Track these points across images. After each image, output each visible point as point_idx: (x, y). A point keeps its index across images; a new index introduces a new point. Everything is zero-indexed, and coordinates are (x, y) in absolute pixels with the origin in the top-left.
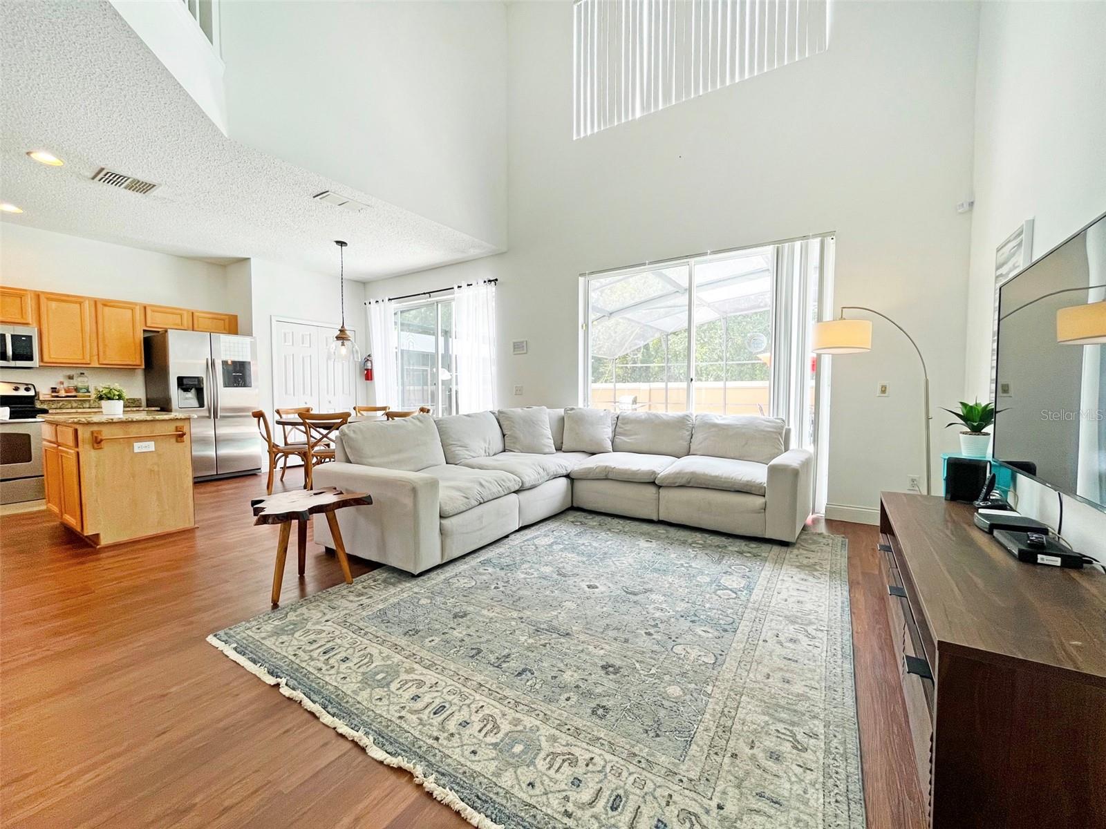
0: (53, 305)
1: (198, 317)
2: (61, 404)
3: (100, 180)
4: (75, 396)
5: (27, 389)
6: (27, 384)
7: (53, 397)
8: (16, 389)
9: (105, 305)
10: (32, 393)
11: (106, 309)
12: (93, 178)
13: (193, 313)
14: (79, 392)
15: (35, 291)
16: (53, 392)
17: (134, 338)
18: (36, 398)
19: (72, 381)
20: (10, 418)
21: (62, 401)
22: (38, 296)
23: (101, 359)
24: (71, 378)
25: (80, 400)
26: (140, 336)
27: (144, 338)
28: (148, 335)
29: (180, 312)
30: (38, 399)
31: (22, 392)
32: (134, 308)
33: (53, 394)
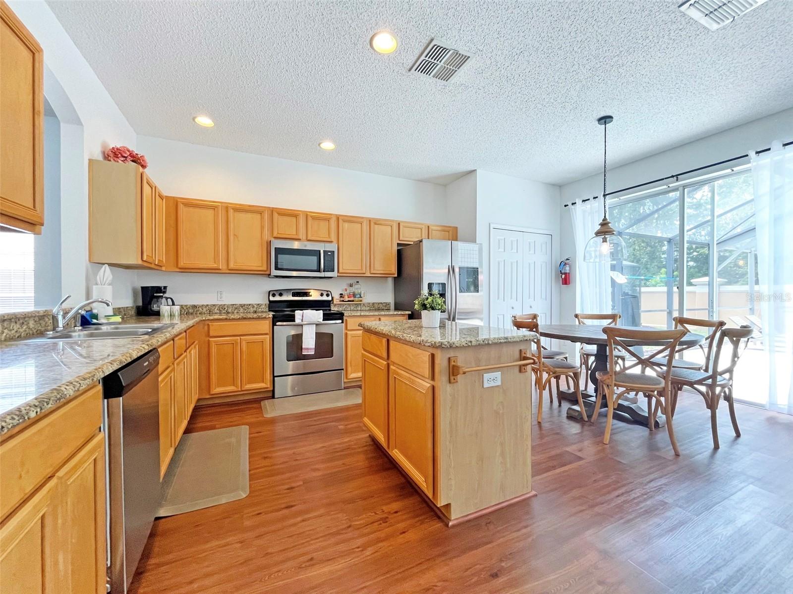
0: (346, 225)
1: (432, 230)
2: (345, 307)
3: (416, 70)
4: (353, 301)
5: (328, 295)
6: (327, 291)
7: (341, 301)
8: (322, 295)
9: (375, 224)
10: (330, 298)
11: (376, 226)
12: (410, 70)
13: (428, 227)
14: (356, 297)
15: (336, 215)
16: (341, 297)
17: (392, 249)
18: (332, 302)
19: (351, 288)
20: (323, 320)
21: (345, 304)
22: (338, 218)
23: (372, 269)
24: (351, 285)
25: (356, 304)
26: (395, 248)
27: (398, 250)
28: (400, 248)
29: (420, 226)
30: (333, 303)
31: (325, 298)
32: (393, 225)
33: (342, 299)
